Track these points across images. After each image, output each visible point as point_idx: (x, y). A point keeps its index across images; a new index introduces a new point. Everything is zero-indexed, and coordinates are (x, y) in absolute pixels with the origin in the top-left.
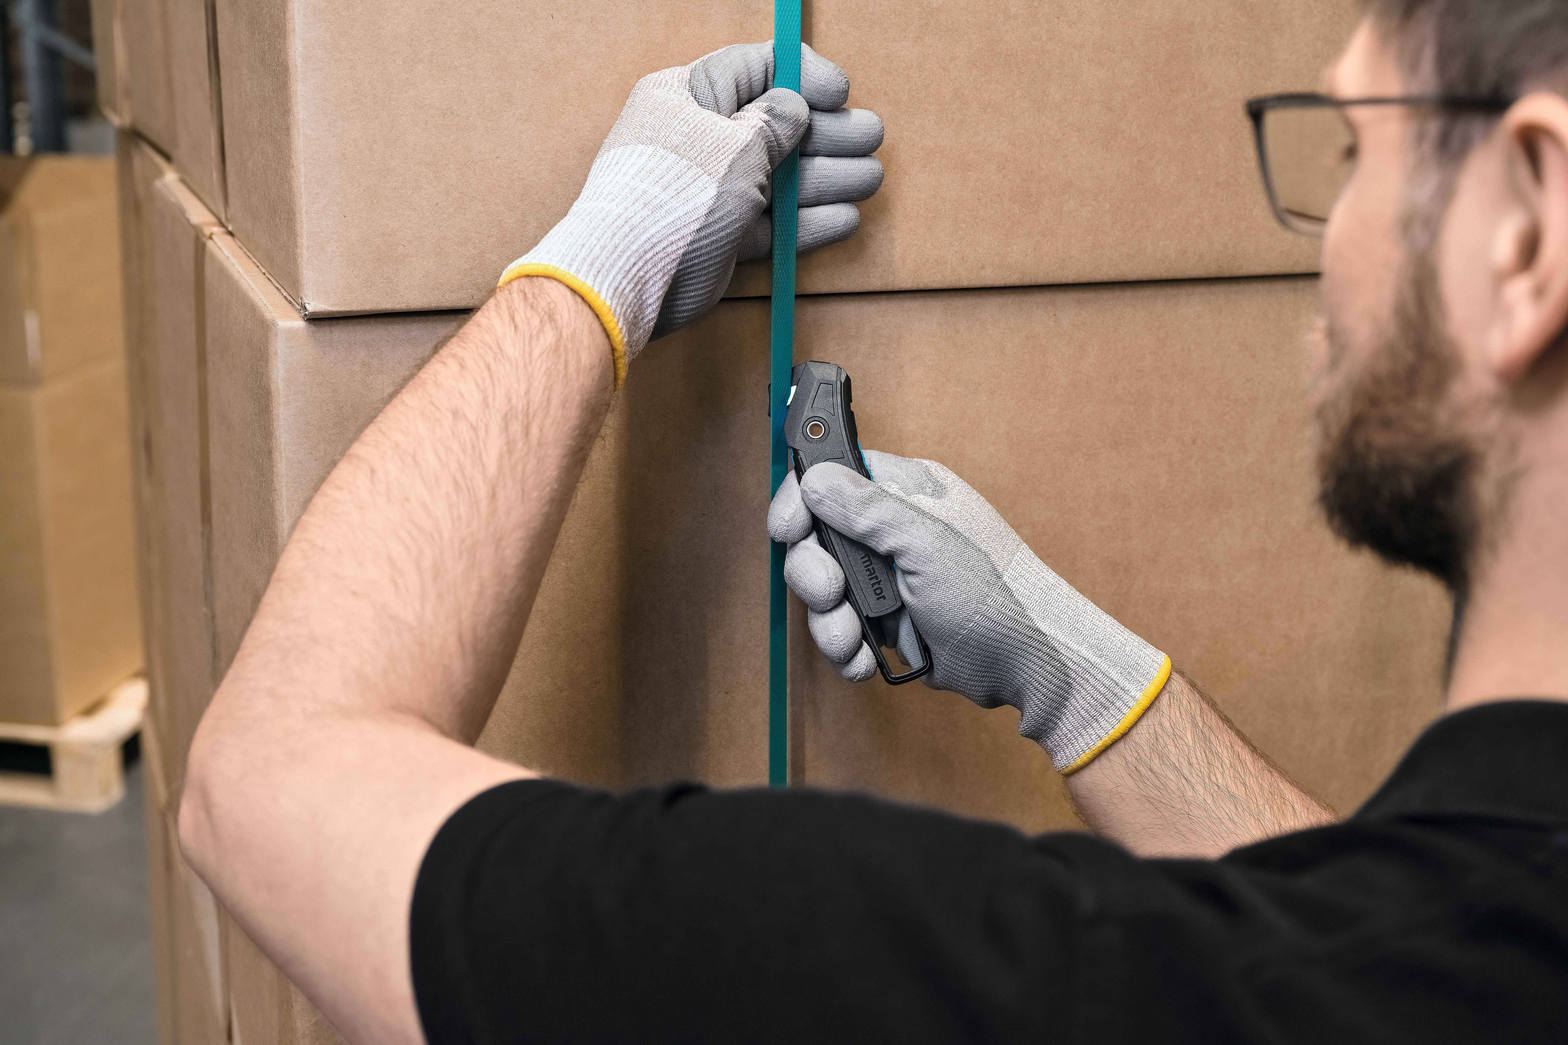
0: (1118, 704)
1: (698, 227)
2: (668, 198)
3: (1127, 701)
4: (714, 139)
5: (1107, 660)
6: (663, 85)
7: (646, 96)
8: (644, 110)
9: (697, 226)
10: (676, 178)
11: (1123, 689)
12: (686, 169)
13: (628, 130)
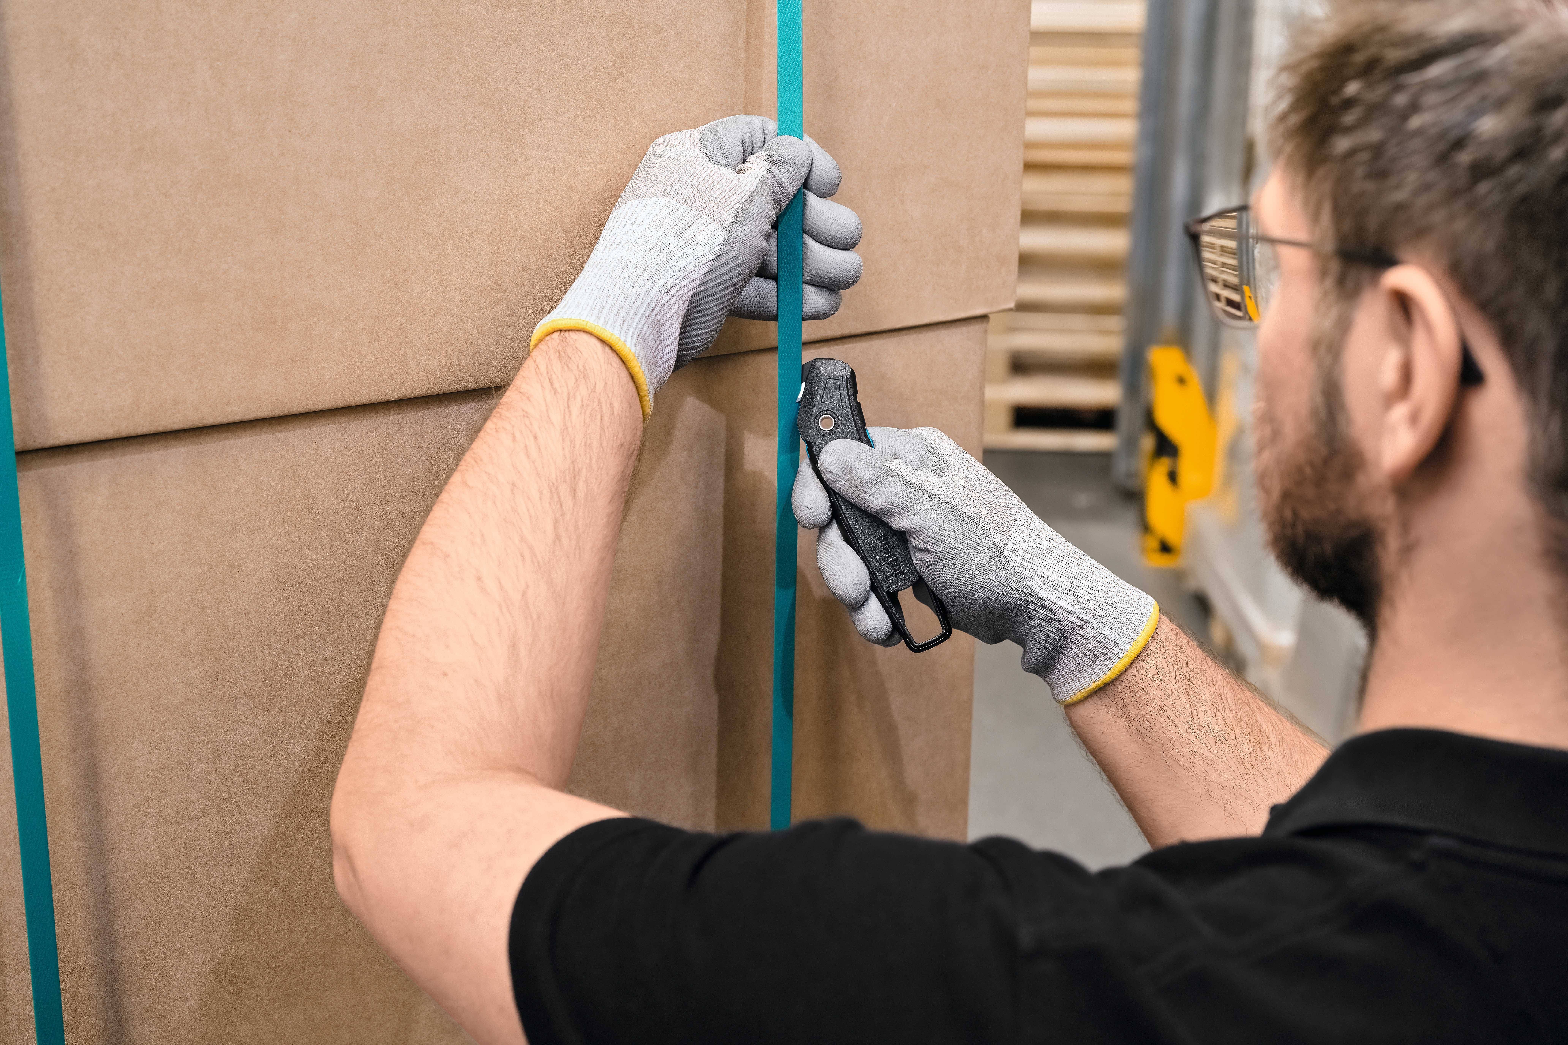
0: (1109, 655)
1: (706, 271)
2: (680, 245)
3: (1117, 652)
4: (720, 191)
5: (1099, 618)
6: (675, 144)
7: (661, 154)
8: (659, 166)
9: (704, 270)
10: (687, 226)
11: (1114, 643)
12: (696, 218)
13: (644, 184)
